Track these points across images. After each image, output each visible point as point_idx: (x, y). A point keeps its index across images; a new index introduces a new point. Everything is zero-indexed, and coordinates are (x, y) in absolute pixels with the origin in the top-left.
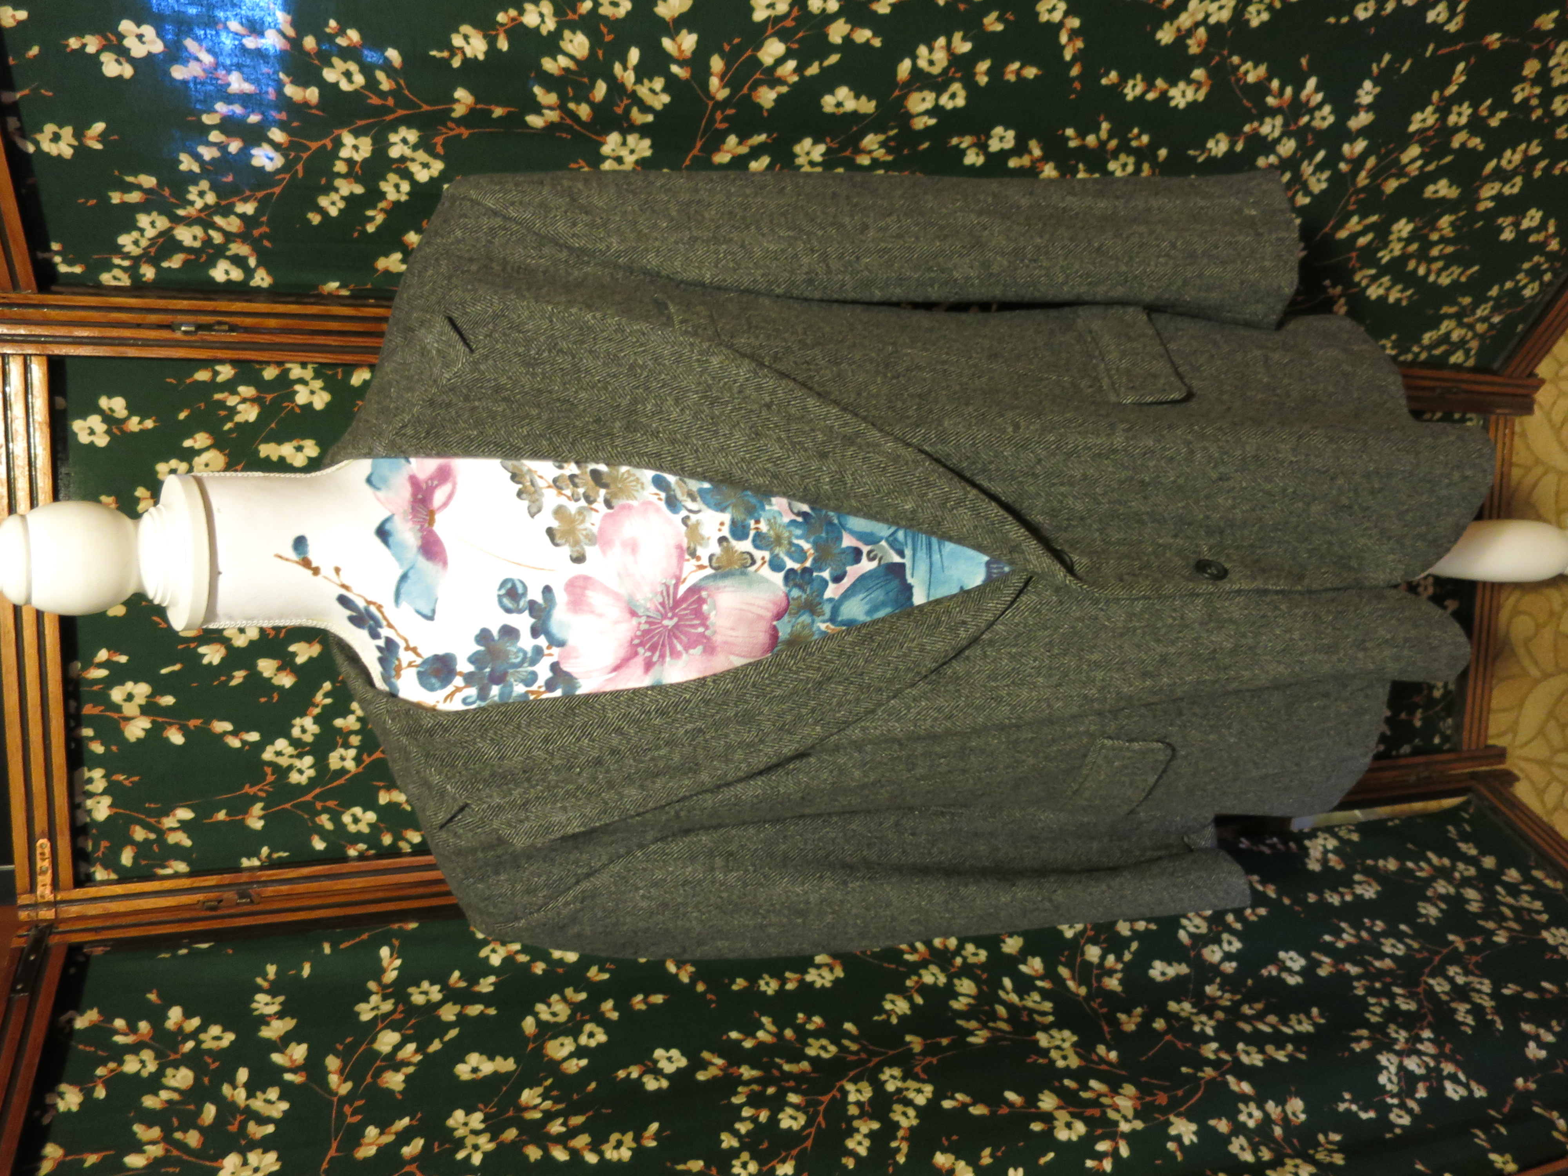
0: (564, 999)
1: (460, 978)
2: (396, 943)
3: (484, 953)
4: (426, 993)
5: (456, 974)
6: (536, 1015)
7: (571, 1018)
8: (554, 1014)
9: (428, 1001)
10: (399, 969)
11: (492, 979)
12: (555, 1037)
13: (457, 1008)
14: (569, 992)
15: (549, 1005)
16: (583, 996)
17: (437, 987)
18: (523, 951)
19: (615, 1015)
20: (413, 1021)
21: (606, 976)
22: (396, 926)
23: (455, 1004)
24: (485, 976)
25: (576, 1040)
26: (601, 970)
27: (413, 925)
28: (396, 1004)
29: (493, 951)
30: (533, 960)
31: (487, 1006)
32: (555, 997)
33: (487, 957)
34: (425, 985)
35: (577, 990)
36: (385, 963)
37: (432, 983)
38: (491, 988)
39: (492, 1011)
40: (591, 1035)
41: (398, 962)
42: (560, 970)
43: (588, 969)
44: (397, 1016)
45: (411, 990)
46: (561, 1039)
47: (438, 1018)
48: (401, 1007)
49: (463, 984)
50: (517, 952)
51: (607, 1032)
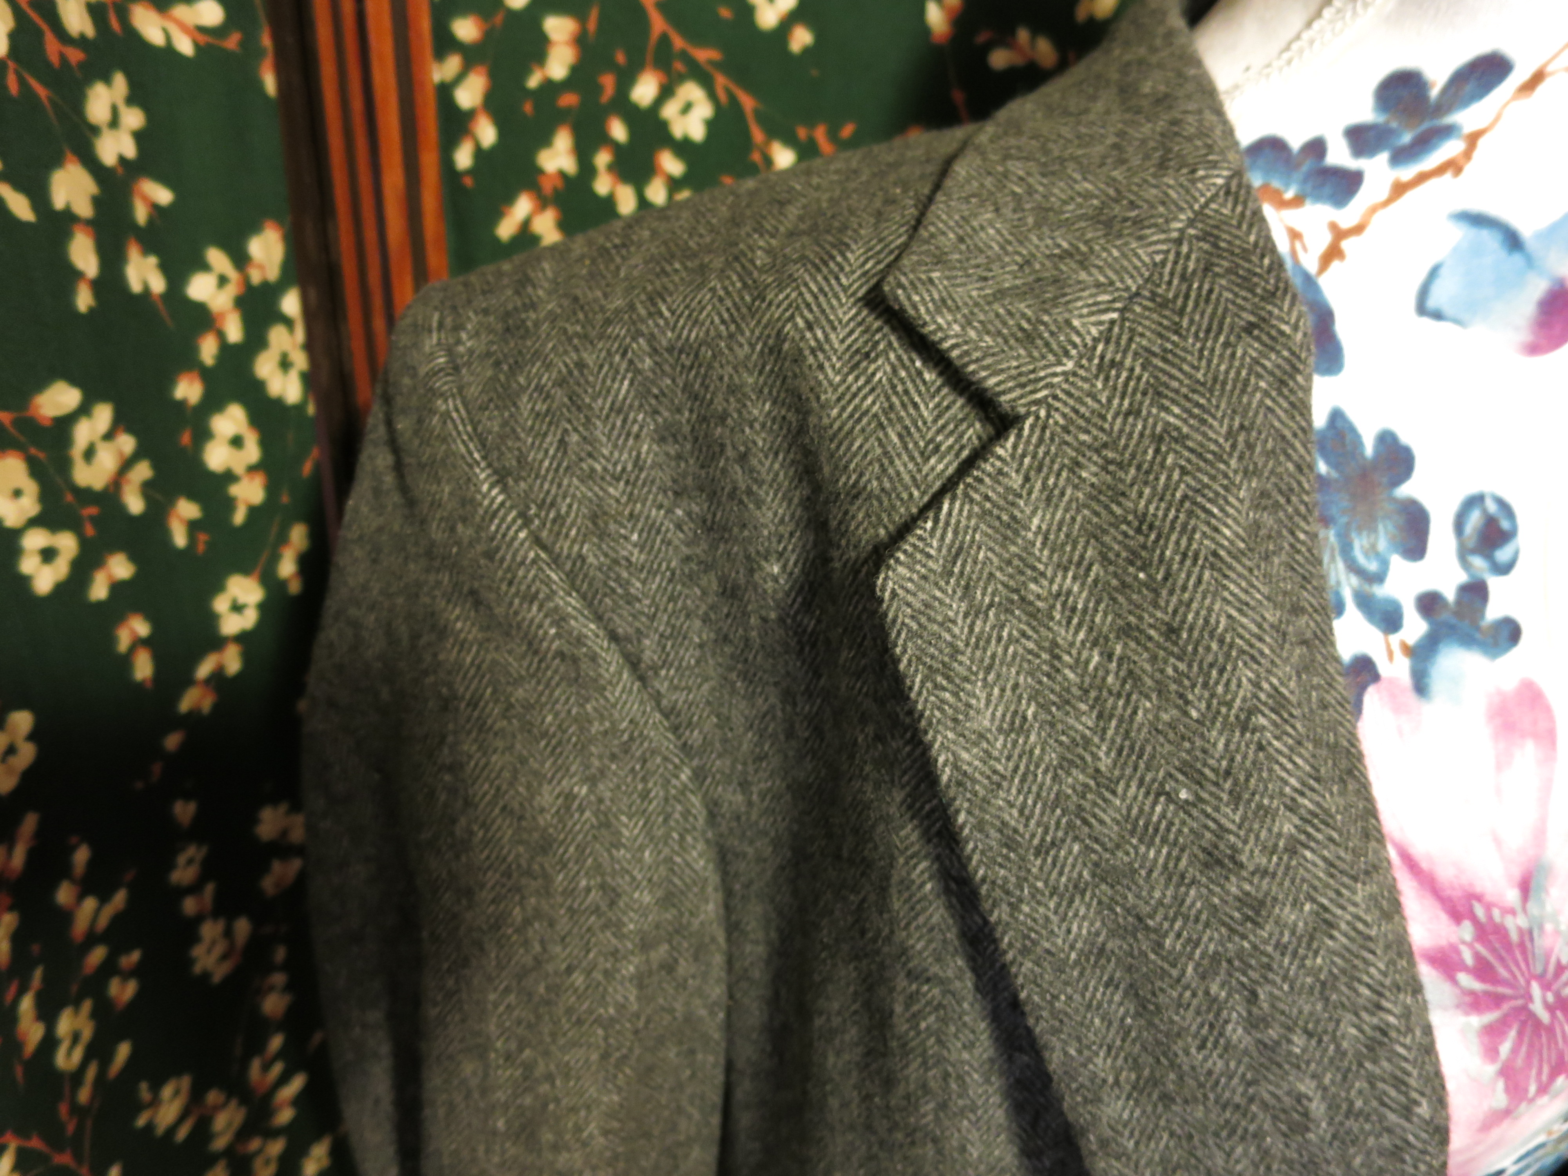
0: (126, 465)
1: (156, 208)
2: (232, 42)
3: (217, 258)
4: (114, 122)
5: (163, 196)
6: (84, 410)
7: (86, 495)
8: (89, 454)
9: (95, 130)
10: (169, 51)
11: (158, 285)
12: (36, 470)
13: (84, 209)
14: (143, 471)
15: (109, 436)
16: (135, 504)
17: (130, 150)
18: (225, 347)
19: (99, 591)
20: (42, 92)
21: (180, 539)
22: (266, 41)
23: (97, 202)
24: (165, 268)
25: (34, 522)
26: (193, 526)
27: (270, 83)
28: (82, 42)
29: (223, 281)
30: (207, 375)
31: (97, 285)
32: (127, 443)
33: (205, 267)
34: (134, 119)
35: (148, 489)
36: (180, 11)
37: (139, 136)
38: (136, 286)
39: (84, 300)
40: (48, 555)
41: (185, 46)
42: (186, 438)
43: (192, 496)
44: (52, 47)
45: (120, 81)
46: (31, 488)
47: (56, 161)
48: (75, 56)
49: (141, 214)
50: (221, 336)
51: (60, 589)
